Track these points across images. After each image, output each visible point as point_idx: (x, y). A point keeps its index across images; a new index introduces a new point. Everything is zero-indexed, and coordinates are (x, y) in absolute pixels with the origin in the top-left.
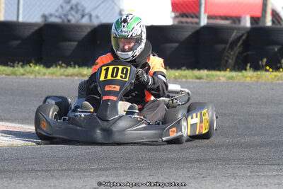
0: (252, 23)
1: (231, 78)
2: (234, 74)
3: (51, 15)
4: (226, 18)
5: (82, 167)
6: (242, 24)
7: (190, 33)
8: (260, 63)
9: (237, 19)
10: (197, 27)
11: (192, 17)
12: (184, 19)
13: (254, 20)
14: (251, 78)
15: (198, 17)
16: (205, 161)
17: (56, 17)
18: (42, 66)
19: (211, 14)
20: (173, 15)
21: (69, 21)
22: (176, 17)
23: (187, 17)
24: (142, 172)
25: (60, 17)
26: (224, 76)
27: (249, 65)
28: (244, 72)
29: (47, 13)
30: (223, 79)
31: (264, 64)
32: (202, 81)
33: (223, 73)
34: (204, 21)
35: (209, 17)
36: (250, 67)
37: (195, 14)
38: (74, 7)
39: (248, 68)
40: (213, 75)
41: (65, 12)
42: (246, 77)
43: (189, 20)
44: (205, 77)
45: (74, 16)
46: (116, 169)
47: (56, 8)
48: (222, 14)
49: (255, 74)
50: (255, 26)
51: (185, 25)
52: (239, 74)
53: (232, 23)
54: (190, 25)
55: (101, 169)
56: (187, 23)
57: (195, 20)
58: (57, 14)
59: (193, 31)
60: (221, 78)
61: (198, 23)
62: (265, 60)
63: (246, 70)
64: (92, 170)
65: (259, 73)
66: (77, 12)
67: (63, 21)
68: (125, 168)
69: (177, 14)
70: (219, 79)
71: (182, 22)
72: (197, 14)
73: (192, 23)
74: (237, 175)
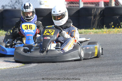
1: (96, 32)
2: (97, 30)
3: (6, 5)
4: (92, 3)
5: (26, 79)
6: (100, 6)
7: (75, 12)
8: (110, 24)
9: (97, 4)
10: (79, 8)
11: (76, 4)
12: (72, 5)
13: (106, 4)
14: (106, 32)
15: (79, 3)
16: (86, 73)
17: (9, 6)
18: (3, 30)
19: (85, 2)
20: (66, 3)
21: (15, 8)
22: (68, 4)
23: (73, 3)
25: (11, 7)
26: (93, 31)
27: (105, 26)
28: (102, 29)
29: (4, 5)
30: (92, 33)
31: (112, 25)
32: (82, 34)
33: (92, 30)
34: (82, 5)
37: (77, 2)
38: (17, 1)
39: (104, 27)
40: (87, 32)
41: (13, 4)
42: (104, 32)
43: (74, 5)
44: (83, 33)
45: (17, 6)
47: (8, 2)
48: (90, 1)
49: (108, 30)
50: (106, 7)
51: (72, 7)
52: (100, 30)
53: (95, 6)
54: (75, 7)
56: (73, 6)
57: (77, 5)
58: (9, 5)
59: (76, 10)
60: (91, 33)
61: (79, 7)
62: (112, 23)
63: (103, 28)
65: (110, 29)
66: (19, 4)
67: (12, 8)
69: (68, 2)
70: (90, 33)
71: (71, 6)
72: (78, 2)
73: (76, 6)
74: (102, 80)
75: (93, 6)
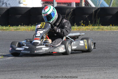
0: (76, 6)
4: (65, 3)
5: (4, 70)
6: (72, 6)
8: (80, 22)
9: (70, 4)
13: (77, 4)
14: (76, 29)
16: (58, 66)
20: (42, 2)
22: (43, 3)
24: (31, 71)
27: (75, 24)
34: (55, 5)
35: (58, 3)
36: (76, 25)
39: (75, 25)
42: (74, 29)
46: (19, 70)
48: (63, 2)
49: (78, 27)
50: (77, 7)
53: (67, 6)
55: (12, 71)
57: (52, 4)
62: (82, 21)
63: (74, 26)
64: (9, 71)
65: (80, 27)
68: (23, 70)
69: (44, 2)
72: (52, 2)
74: (71, 72)
75: (66, 5)
